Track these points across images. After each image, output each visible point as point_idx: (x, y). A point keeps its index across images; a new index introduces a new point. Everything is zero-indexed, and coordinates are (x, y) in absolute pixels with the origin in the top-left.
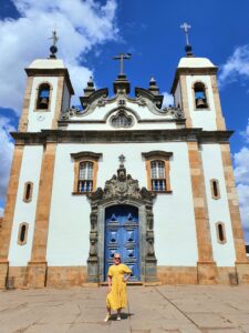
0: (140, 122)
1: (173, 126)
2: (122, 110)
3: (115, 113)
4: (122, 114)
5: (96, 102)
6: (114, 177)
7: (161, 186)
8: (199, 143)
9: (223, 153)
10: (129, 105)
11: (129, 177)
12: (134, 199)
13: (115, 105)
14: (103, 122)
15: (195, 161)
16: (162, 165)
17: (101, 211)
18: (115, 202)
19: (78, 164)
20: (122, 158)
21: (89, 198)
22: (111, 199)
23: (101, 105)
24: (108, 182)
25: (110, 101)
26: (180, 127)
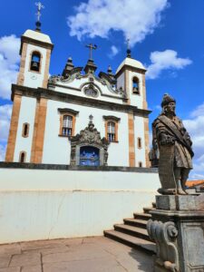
0: (102, 95)
1: (120, 102)
2: (91, 85)
3: (87, 86)
4: (91, 88)
5: (74, 75)
6: (87, 129)
7: (112, 137)
8: (134, 115)
9: (145, 123)
10: (96, 82)
11: (95, 130)
12: (97, 143)
13: (87, 80)
14: (80, 90)
15: (131, 125)
16: (114, 125)
17: (78, 148)
18: (86, 144)
19: (62, 116)
20: (91, 117)
21: (69, 139)
22: (83, 142)
23: (78, 78)
24: (82, 131)
25: (84, 77)
26: (125, 104)
